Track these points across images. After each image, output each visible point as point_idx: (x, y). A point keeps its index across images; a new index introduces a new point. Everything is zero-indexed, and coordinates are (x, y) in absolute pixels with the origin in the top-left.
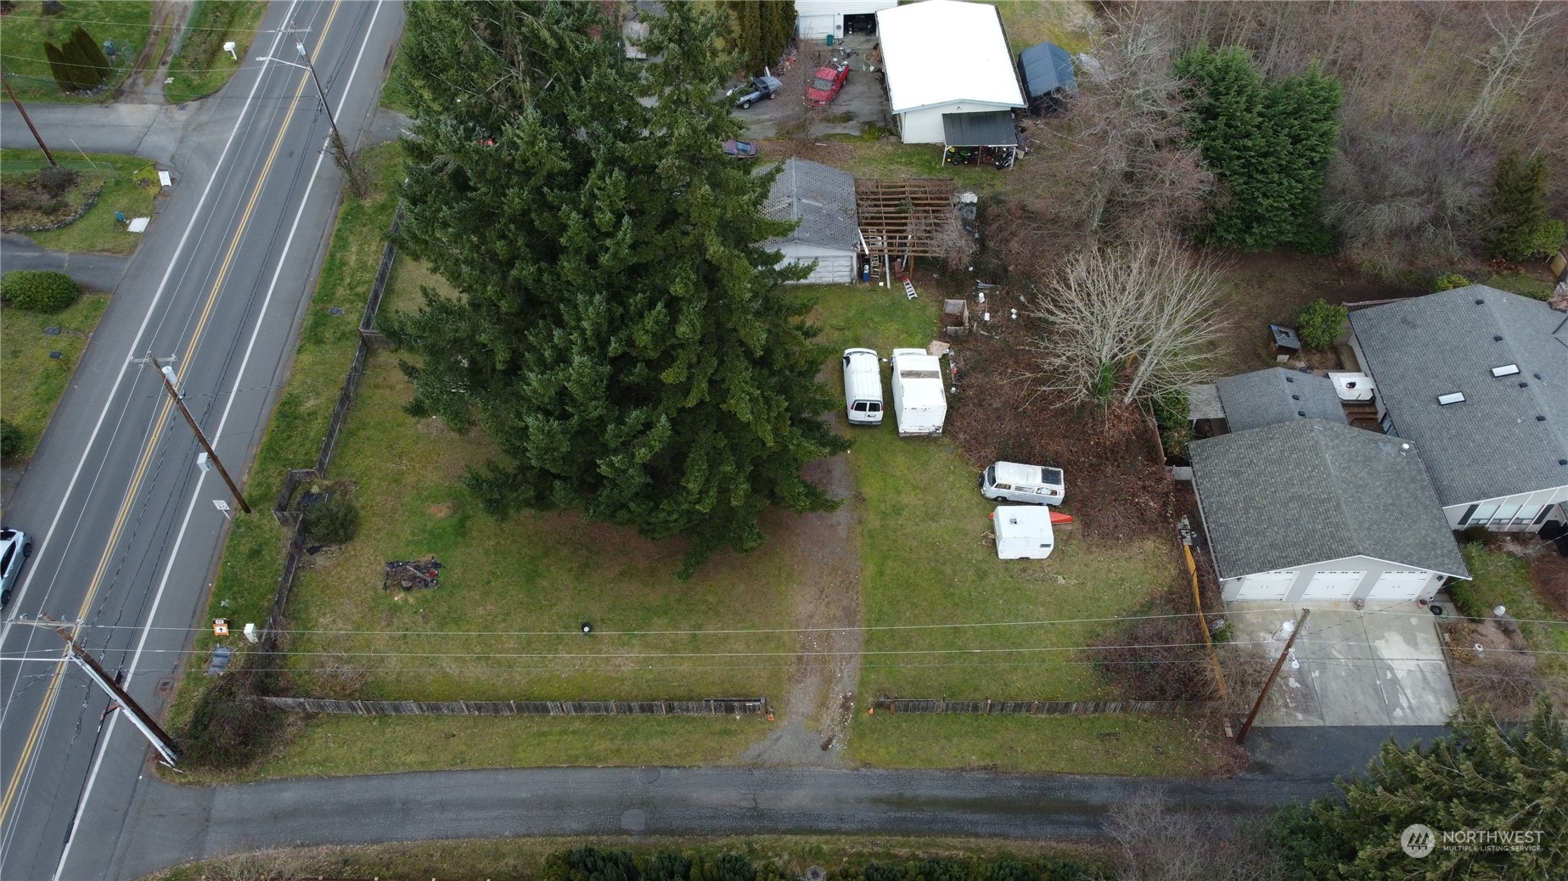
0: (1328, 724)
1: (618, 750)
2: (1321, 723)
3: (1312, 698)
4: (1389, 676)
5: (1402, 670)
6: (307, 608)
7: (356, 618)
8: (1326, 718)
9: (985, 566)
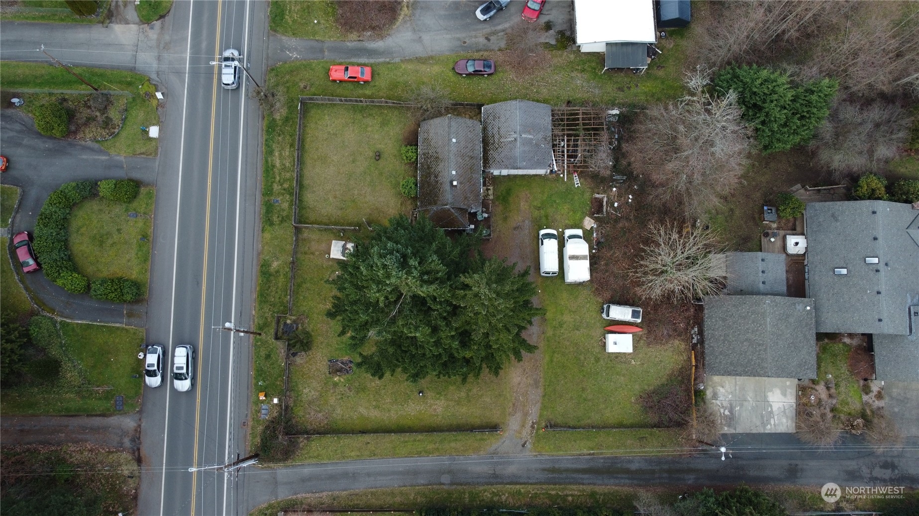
0: (737, 432)
1: (438, 448)
2: (734, 432)
3: (734, 420)
4: (770, 409)
5: (776, 407)
6: (297, 385)
7: (319, 389)
8: (737, 429)
9: (599, 356)
